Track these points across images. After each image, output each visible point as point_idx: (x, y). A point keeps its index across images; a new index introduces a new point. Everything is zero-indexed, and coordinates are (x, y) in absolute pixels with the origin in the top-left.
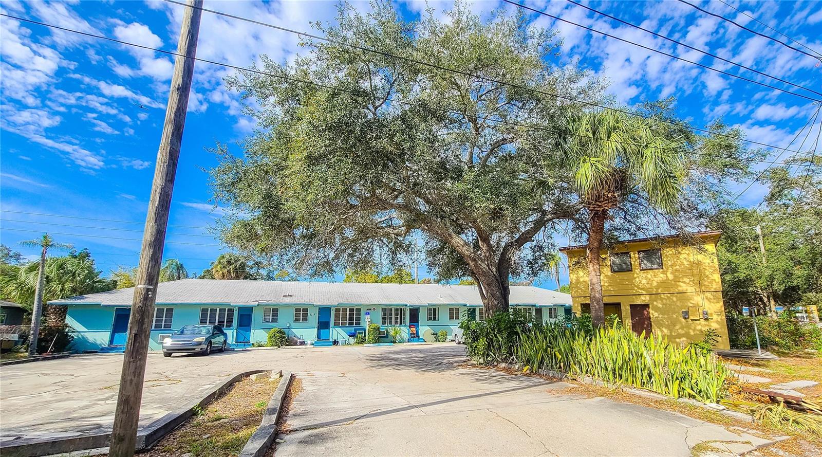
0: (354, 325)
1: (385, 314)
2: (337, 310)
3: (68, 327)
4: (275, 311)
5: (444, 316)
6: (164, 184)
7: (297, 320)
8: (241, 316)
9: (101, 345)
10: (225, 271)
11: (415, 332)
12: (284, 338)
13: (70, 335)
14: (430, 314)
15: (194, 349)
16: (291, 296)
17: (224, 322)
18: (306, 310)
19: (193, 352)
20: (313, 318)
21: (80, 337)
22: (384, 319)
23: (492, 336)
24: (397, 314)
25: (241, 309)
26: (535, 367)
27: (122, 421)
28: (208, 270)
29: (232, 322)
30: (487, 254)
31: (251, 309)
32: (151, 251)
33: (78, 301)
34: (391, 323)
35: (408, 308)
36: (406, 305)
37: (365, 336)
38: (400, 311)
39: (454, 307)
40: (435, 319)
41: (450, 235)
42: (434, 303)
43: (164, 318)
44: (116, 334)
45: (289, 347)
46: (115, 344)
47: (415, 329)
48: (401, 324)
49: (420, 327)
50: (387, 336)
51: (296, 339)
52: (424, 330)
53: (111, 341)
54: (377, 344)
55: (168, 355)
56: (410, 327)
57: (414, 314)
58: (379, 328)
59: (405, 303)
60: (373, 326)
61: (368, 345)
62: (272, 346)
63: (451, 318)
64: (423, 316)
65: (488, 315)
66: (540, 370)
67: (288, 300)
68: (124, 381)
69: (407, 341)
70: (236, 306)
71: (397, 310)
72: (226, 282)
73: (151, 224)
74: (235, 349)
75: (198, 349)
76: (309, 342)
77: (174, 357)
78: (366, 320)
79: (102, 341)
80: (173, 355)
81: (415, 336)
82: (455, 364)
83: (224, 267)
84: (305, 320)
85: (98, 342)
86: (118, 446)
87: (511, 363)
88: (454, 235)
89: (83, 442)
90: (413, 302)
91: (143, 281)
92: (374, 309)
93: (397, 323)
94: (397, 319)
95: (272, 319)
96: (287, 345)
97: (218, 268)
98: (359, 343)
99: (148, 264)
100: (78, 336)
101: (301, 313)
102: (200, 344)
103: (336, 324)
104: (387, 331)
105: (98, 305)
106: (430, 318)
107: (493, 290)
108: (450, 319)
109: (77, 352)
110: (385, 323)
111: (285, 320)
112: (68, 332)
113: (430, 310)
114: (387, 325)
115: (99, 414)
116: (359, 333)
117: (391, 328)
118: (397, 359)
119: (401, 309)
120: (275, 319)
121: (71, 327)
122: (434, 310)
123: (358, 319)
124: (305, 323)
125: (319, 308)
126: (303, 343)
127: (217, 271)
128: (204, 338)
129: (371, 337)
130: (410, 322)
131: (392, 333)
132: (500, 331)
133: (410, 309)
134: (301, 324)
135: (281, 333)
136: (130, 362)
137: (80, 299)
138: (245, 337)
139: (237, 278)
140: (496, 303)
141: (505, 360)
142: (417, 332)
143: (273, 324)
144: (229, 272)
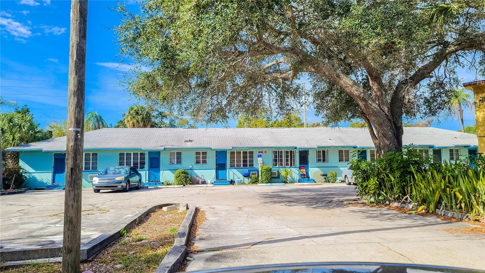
0: (248, 167)
1: (276, 157)
2: (232, 153)
3: (22, 169)
4: (179, 154)
5: (333, 158)
6: (78, 40)
7: (198, 162)
8: (151, 159)
9: (46, 183)
10: (135, 121)
11: (305, 173)
12: (188, 177)
13: (24, 175)
14: (319, 156)
15: (117, 187)
16: (191, 141)
17: (138, 164)
18: (205, 153)
19: (115, 189)
20: (212, 160)
21: (31, 177)
22: (275, 160)
23: (383, 175)
24: (287, 157)
25: (150, 153)
26: (432, 207)
27: (69, 236)
28: (121, 121)
29: (145, 164)
30: (379, 94)
31: (158, 153)
32: (76, 99)
33: (26, 148)
34: (281, 165)
35: (298, 151)
36: (296, 148)
37: (258, 176)
38: (290, 153)
39: (343, 149)
40: (324, 160)
41: (338, 76)
42: (324, 144)
43: (91, 161)
44: (56, 174)
45: (192, 186)
46: (56, 183)
47: (304, 170)
48: (291, 165)
49: (310, 169)
50: (278, 177)
51: (198, 178)
52: (314, 171)
53: (54, 180)
54: (269, 184)
55: (97, 191)
56: (300, 168)
57: (304, 156)
58: (271, 169)
59: (295, 146)
60: (265, 167)
61: (261, 184)
62: (179, 184)
63: (341, 160)
64: (312, 157)
65: (380, 155)
66: (437, 210)
67: (189, 145)
68: (68, 206)
69: (298, 181)
70: (146, 151)
71: (287, 152)
72: (136, 130)
73: (73, 76)
74: (149, 187)
75: (119, 186)
76: (209, 182)
77: (101, 193)
78: (259, 162)
79: (48, 180)
80: (101, 191)
81: (305, 177)
82: (345, 202)
83: (134, 117)
84: (205, 162)
85: (45, 181)
86: (68, 255)
87: (404, 203)
88: (342, 76)
89: (44, 252)
90: (302, 144)
91: (73, 125)
92: (266, 152)
93: (287, 164)
94: (287, 161)
95: (177, 161)
96: (190, 184)
97: (129, 118)
98: (253, 183)
99: (74, 110)
100: (29, 176)
101: (201, 156)
102: (120, 182)
103: (232, 166)
104: (278, 172)
105: (40, 152)
106: (319, 160)
107: (384, 130)
108: (339, 161)
109: (30, 189)
110: (276, 165)
111: (188, 162)
112: (22, 173)
113: (319, 152)
114: (278, 166)
115: (51, 234)
116: (253, 174)
117: (282, 169)
118: (289, 197)
119: (291, 152)
120: (179, 161)
121: (23, 169)
122: (324, 152)
123: (251, 161)
124: (204, 165)
125: (216, 152)
126: (204, 183)
127: (128, 121)
128: (124, 177)
129: (264, 177)
130: (300, 164)
131: (283, 173)
132: (392, 171)
133: (300, 152)
134: (201, 165)
135: (185, 173)
136: (70, 191)
137: (27, 146)
138: (156, 177)
139: (145, 126)
140: (388, 143)
141: (398, 199)
142: (307, 173)
143: (178, 166)
144: (138, 121)
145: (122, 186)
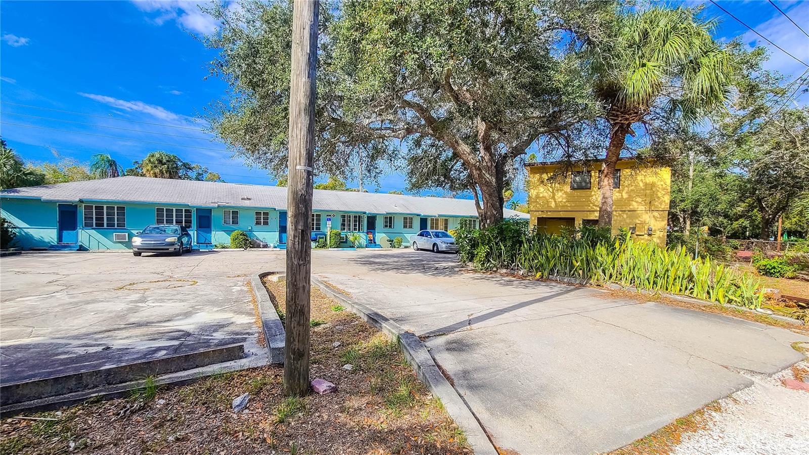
0: (316, 230)
1: (344, 221)
3: (7, 222)
4: (235, 214)
5: (398, 223)
7: (258, 223)
8: (200, 218)
9: (49, 243)
11: (372, 239)
12: (247, 240)
13: (11, 232)
14: (386, 222)
15: (168, 249)
16: (249, 199)
17: (182, 223)
18: (266, 214)
19: (161, 252)
20: (274, 222)
21: (23, 233)
22: (343, 225)
24: (355, 221)
25: (199, 210)
26: (546, 273)
29: (191, 223)
31: (209, 211)
33: (12, 194)
34: (349, 230)
35: (366, 216)
36: (365, 213)
37: (326, 240)
38: (358, 218)
39: (408, 216)
40: (390, 227)
42: (391, 211)
43: (116, 217)
44: (64, 231)
45: (253, 249)
46: (65, 241)
47: (372, 236)
48: (359, 230)
49: (376, 234)
50: (346, 242)
51: (258, 241)
52: (381, 237)
53: (60, 238)
54: (336, 249)
55: (138, 254)
56: (367, 233)
57: (372, 221)
58: (340, 234)
59: (364, 210)
60: (334, 231)
61: (330, 249)
62: (237, 247)
63: (405, 227)
64: (379, 223)
67: (247, 203)
69: (365, 246)
70: (194, 207)
71: (355, 217)
74: (200, 250)
75: (171, 249)
76: (272, 245)
77: (143, 256)
78: (327, 226)
79: (50, 239)
80: (143, 254)
81: (372, 243)
83: (156, 166)
84: (266, 223)
85: (46, 240)
90: (371, 210)
92: (334, 216)
93: (355, 229)
94: (355, 225)
95: (233, 221)
96: (251, 247)
98: (320, 247)
100: (20, 233)
101: (262, 216)
102: (172, 244)
104: (346, 236)
105: (37, 201)
106: (386, 226)
108: (404, 227)
109: (23, 249)
110: (344, 229)
111: (246, 223)
112: (7, 228)
113: (386, 218)
114: (346, 231)
116: (320, 238)
117: (349, 234)
119: (359, 216)
120: (235, 222)
121: (10, 223)
122: (391, 218)
123: (318, 224)
124: (266, 226)
125: (280, 213)
126: (266, 246)
127: (148, 170)
128: (176, 238)
129: (333, 242)
130: (368, 229)
131: (351, 238)
133: (368, 217)
134: (262, 226)
135: (244, 235)
137: (13, 192)
138: (206, 239)
140: (495, 213)
142: (374, 239)
143: (234, 227)
145: (175, 249)
